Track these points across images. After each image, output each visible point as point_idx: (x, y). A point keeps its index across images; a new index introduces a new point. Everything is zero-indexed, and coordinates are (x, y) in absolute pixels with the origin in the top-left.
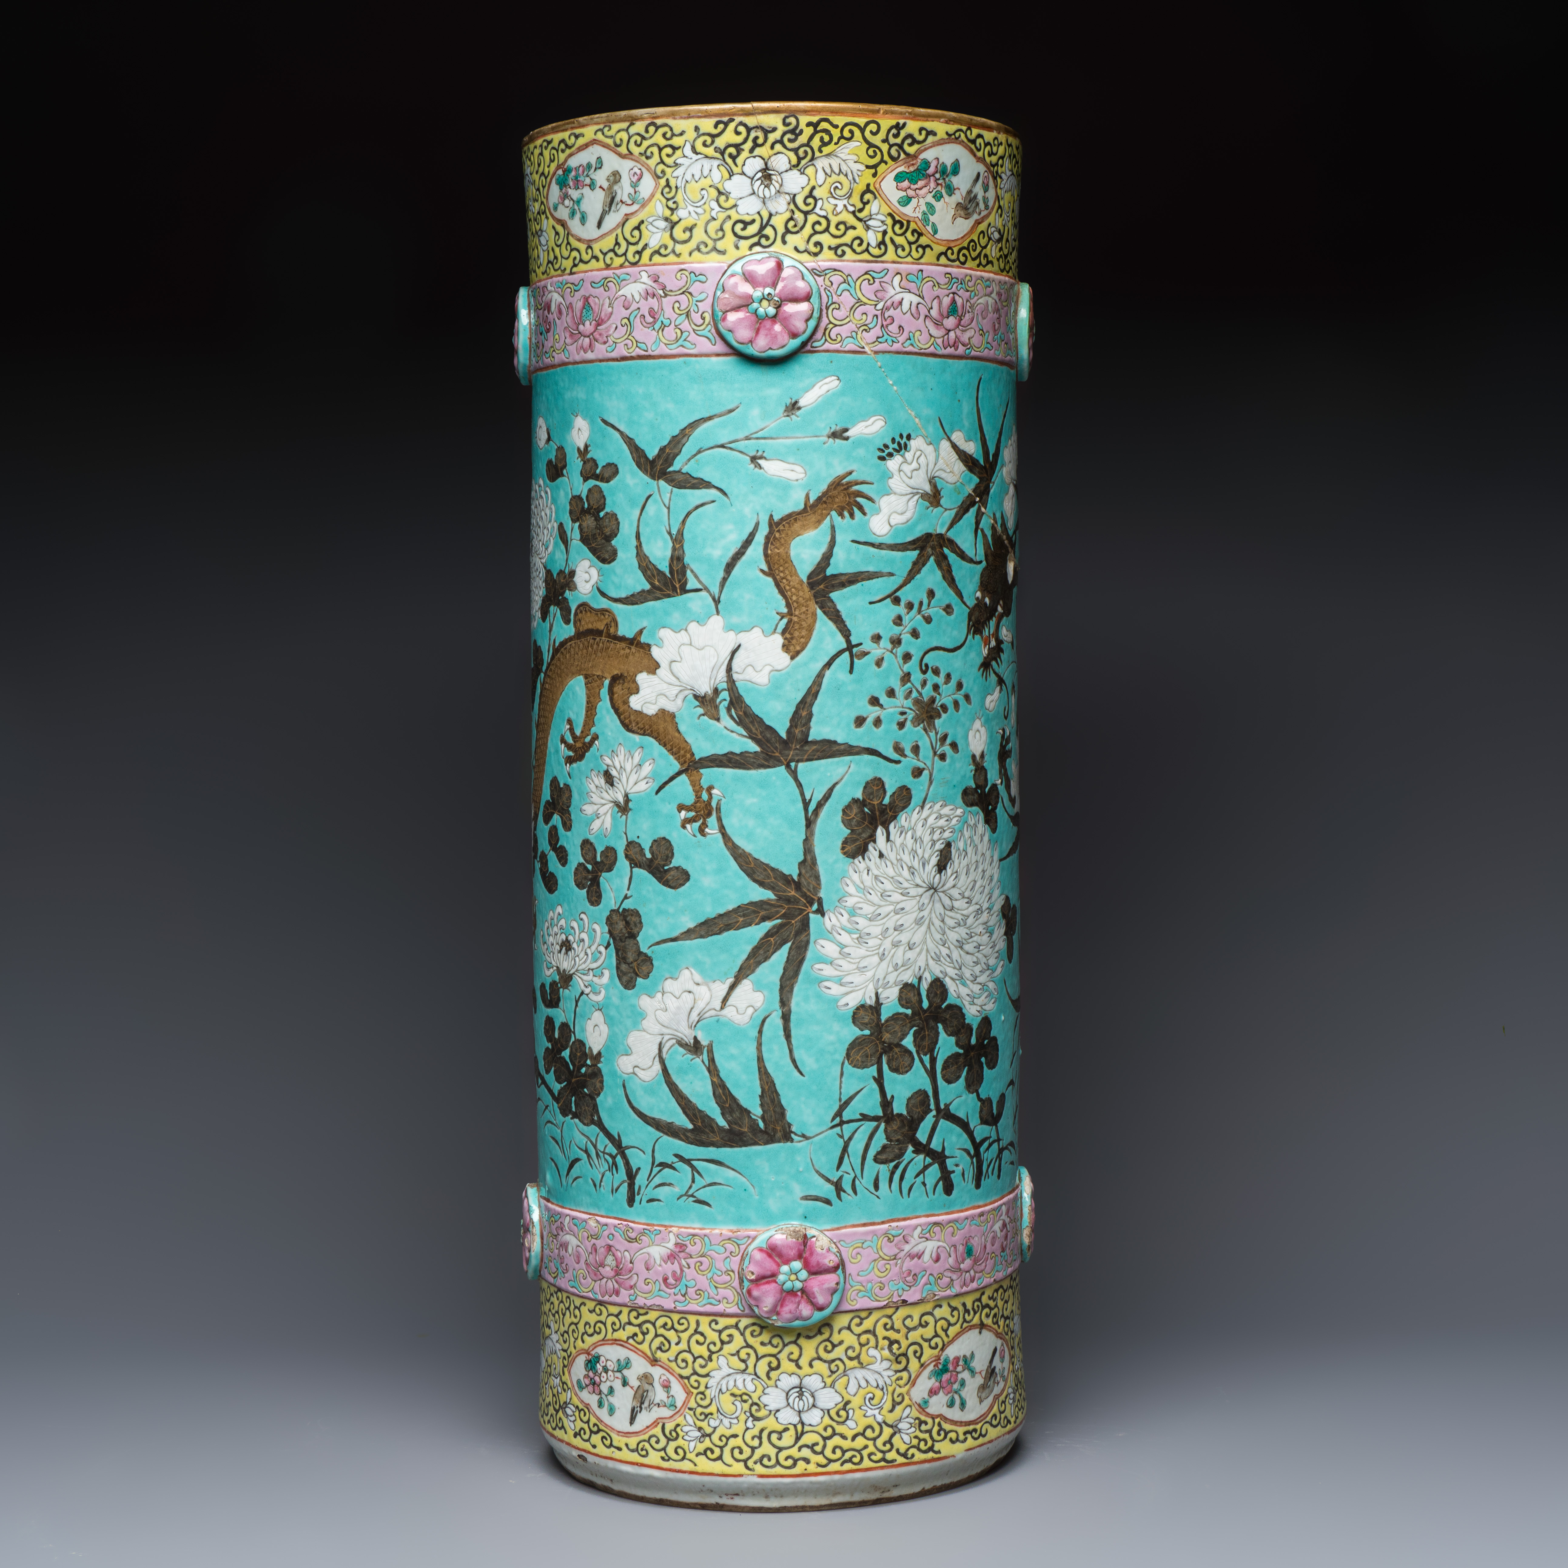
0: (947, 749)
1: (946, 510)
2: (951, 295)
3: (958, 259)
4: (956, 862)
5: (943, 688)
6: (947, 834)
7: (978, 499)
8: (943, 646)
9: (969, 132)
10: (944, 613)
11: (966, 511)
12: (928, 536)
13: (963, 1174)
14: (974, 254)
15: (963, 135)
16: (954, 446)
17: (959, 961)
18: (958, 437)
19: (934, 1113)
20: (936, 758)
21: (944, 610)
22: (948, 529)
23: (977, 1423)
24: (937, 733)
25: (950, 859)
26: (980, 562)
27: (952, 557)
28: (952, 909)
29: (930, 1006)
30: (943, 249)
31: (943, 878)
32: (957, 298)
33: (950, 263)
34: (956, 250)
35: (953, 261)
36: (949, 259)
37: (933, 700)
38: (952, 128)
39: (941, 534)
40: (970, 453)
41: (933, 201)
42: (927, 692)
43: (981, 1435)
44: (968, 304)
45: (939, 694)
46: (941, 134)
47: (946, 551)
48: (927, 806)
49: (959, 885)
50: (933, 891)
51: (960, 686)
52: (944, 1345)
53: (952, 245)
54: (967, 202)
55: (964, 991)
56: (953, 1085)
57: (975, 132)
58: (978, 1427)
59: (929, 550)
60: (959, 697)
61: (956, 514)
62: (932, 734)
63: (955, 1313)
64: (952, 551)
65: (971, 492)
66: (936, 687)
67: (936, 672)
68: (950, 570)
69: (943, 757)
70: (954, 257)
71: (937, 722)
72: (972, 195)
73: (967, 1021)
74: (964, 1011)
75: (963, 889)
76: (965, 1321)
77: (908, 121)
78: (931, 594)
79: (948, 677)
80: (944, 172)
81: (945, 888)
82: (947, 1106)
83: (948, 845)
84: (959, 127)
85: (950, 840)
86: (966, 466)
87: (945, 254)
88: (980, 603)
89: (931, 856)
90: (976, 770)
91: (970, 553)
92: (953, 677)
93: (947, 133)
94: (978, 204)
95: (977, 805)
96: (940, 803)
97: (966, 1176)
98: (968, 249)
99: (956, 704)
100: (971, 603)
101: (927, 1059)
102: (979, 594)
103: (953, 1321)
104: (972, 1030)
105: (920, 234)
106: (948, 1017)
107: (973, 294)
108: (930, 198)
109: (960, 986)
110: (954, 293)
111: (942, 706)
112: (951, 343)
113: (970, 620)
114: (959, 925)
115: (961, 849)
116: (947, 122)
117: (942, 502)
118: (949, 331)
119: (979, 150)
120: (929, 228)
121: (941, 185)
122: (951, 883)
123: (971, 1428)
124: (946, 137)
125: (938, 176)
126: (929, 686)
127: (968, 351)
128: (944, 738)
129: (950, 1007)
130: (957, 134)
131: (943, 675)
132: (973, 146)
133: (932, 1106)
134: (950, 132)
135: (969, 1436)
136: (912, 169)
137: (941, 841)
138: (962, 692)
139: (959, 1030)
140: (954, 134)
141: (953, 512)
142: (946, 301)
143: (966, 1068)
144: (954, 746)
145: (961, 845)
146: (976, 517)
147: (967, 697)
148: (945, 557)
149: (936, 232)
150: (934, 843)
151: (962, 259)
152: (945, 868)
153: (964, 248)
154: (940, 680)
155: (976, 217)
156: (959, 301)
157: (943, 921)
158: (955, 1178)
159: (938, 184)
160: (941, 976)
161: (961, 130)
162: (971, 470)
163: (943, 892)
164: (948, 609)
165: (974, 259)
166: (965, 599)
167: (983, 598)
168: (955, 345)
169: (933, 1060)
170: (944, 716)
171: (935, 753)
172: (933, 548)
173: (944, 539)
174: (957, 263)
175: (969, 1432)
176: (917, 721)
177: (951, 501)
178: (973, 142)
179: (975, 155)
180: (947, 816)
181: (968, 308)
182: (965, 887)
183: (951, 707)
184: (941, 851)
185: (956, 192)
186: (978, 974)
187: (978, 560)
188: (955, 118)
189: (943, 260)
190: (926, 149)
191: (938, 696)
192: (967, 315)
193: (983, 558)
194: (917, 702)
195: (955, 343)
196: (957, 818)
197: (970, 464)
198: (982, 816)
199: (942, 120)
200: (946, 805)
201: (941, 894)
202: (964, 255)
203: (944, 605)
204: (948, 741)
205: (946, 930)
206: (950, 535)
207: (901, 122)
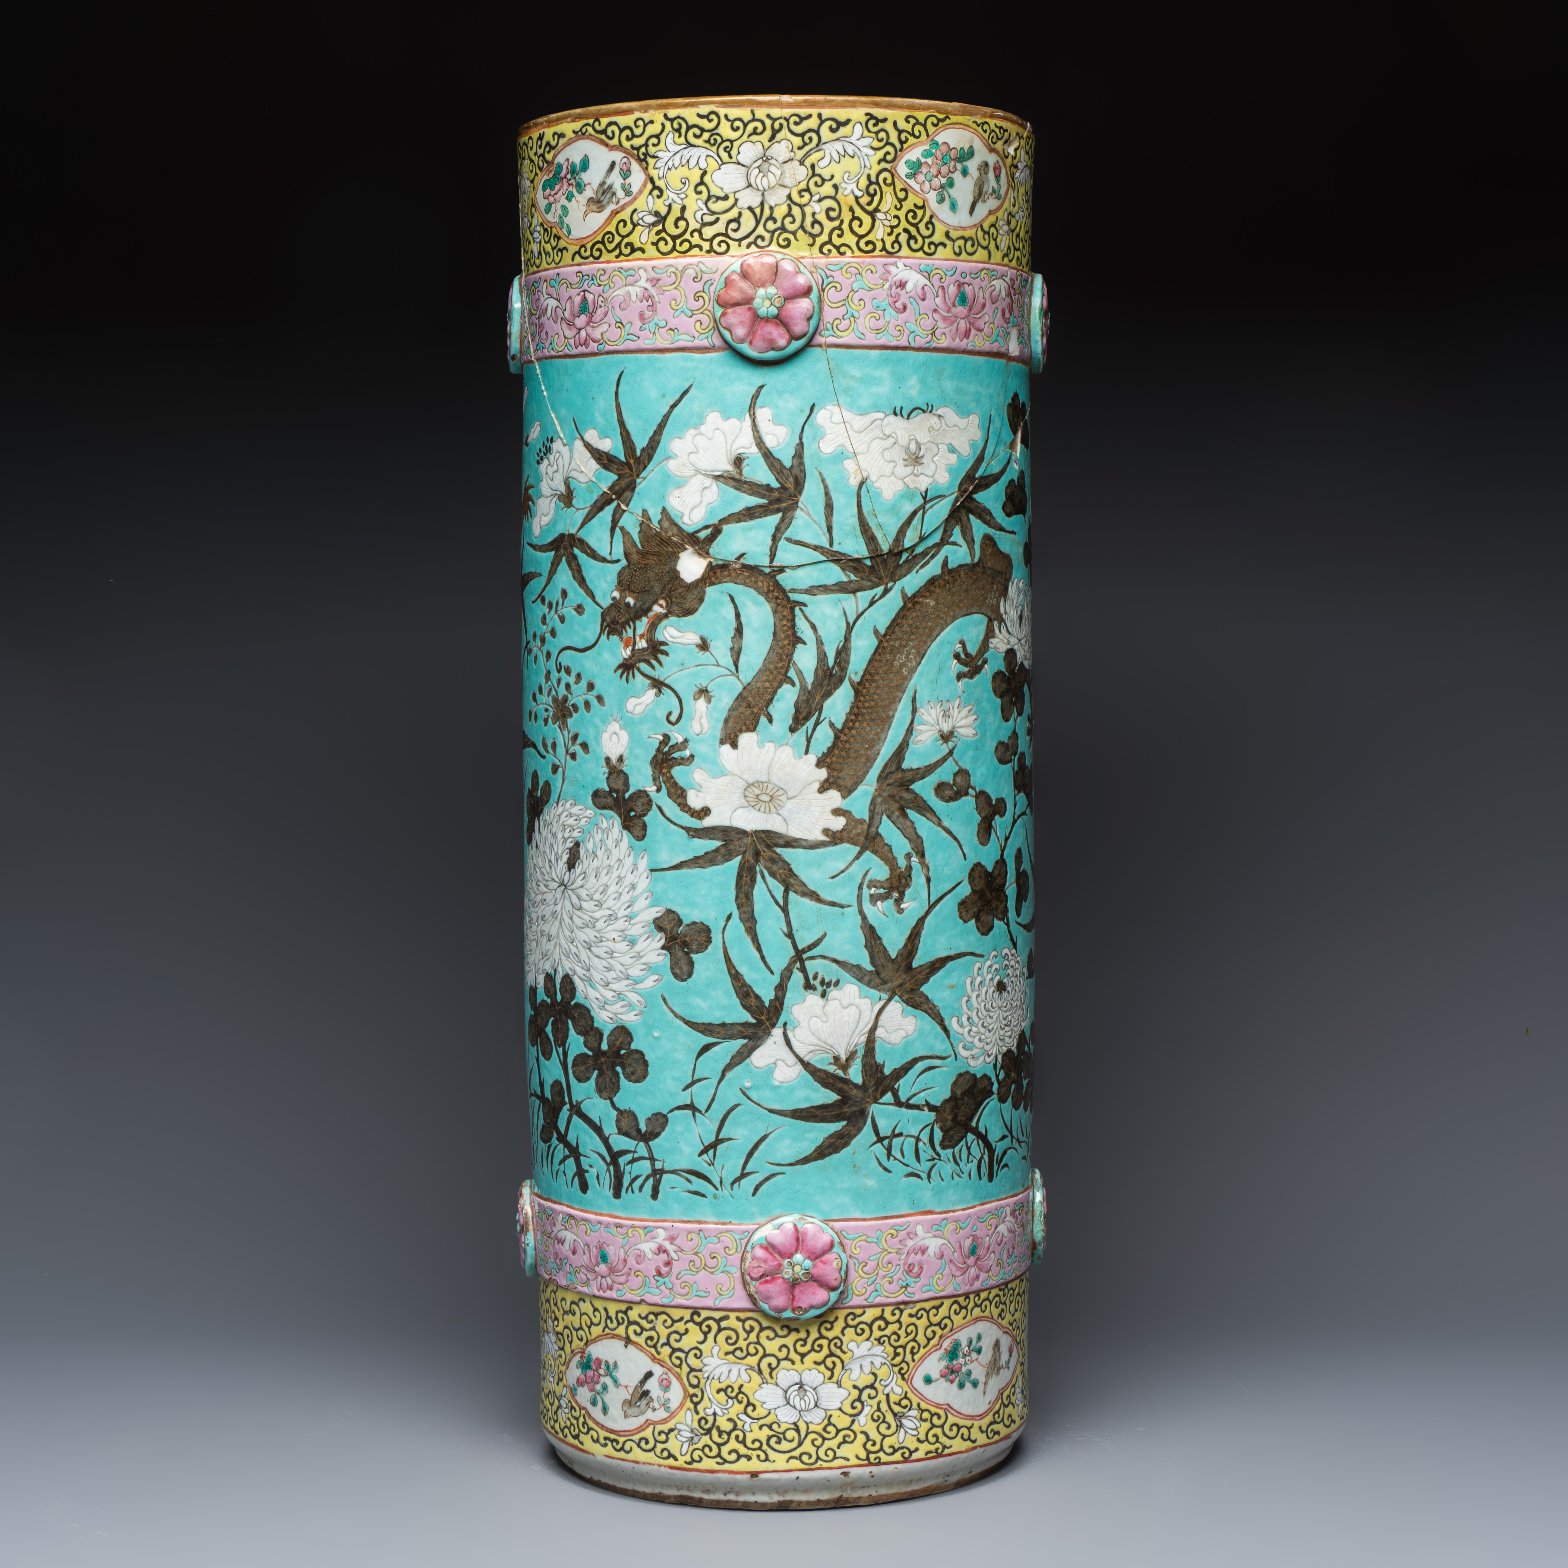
0: (577, 748)
1: (578, 509)
2: (582, 293)
3: (592, 255)
4: (586, 863)
5: (574, 687)
6: (576, 834)
7: (614, 497)
8: (574, 646)
9: (597, 124)
10: (574, 613)
11: (601, 509)
12: (562, 536)
13: (598, 1177)
14: (611, 247)
15: (590, 129)
16: (587, 445)
17: (587, 961)
18: (591, 436)
19: (567, 1106)
20: (568, 757)
21: (575, 610)
22: (579, 530)
23: (621, 1436)
24: (569, 732)
25: (579, 858)
26: (618, 561)
27: (582, 557)
28: (580, 908)
29: (562, 1000)
30: (577, 248)
31: (572, 876)
32: (587, 294)
33: (583, 261)
34: (589, 246)
35: (587, 258)
36: (582, 258)
37: (565, 699)
38: (577, 125)
39: (572, 534)
40: (606, 450)
41: (566, 203)
42: (562, 691)
43: (622, 1449)
44: (601, 299)
45: (570, 693)
46: (570, 135)
47: (576, 551)
48: (560, 804)
49: (587, 886)
50: (563, 887)
51: (591, 686)
52: (587, 1341)
53: (584, 242)
54: (599, 195)
55: (592, 993)
56: (582, 1084)
57: (605, 121)
58: (621, 1440)
59: (562, 550)
60: (591, 697)
61: (588, 514)
62: (566, 733)
63: (597, 1313)
64: (582, 552)
65: (606, 490)
66: (568, 686)
67: (568, 671)
68: (579, 571)
69: (573, 756)
70: (588, 253)
71: (570, 721)
72: (606, 187)
73: (596, 1025)
74: (592, 1013)
75: (592, 891)
76: (606, 1326)
77: (546, 130)
78: (564, 594)
79: (579, 676)
80: (573, 171)
81: (573, 887)
82: (579, 1103)
83: (577, 844)
84: (585, 121)
85: (579, 840)
86: (600, 464)
87: (578, 252)
88: (616, 605)
89: (563, 852)
90: (610, 773)
91: (604, 551)
92: (583, 676)
93: (574, 132)
94: (614, 194)
95: (611, 808)
96: (570, 802)
97: (601, 1181)
98: (603, 242)
99: (587, 704)
100: (606, 603)
101: (560, 1050)
102: (616, 594)
103: (596, 1321)
104: (601, 1035)
105: (559, 238)
106: (576, 1015)
107: (607, 287)
108: (563, 201)
109: (588, 987)
110: (584, 291)
111: (573, 705)
112: (582, 341)
113: (603, 620)
114: (587, 926)
115: (591, 851)
116: (573, 121)
117: (574, 502)
118: (580, 329)
119: (611, 138)
120: (564, 230)
121: (572, 184)
122: (579, 882)
123: (613, 1436)
124: (573, 135)
125: (569, 176)
126: (562, 685)
127: (601, 347)
128: (575, 737)
129: (578, 1005)
130: (584, 130)
131: (573, 674)
132: (603, 137)
133: (567, 1100)
134: (576, 130)
135: (609, 1443)
136: (551, 176)
137: (570, 840)
138: (594, 693)
139: (587, 1032)
140: (581, 130)
141: (586, 511)
142: (577, 300)
143: (596, 1072)
144: (585, 746)
145: (590, 846)
146: (614, 515)
147: (600, 698)
148: (575, 557)
149: (569, 233)
150: (565, 840)
151: (597, 254)
152: (574, 867)
153: (598, 242)
154: (571, 680)
155: (612, 207)
156: (590, 297)
157: (571, 919)
158: (591, 1177)
159: (570, 185)
160: (570, 973)
161: (588, 124)
162: (606, 467)
163: (572, 890)
164: (579, 609)
165: (610, 252)
166: (597, 599)
167: (623, 598)
168: (585, 344)
169: (565, 1054)
170: (575, 715)
171: (567, 751)
172: (565, 549)
173: (574, 539)
174: (591, 259)
175: (612, 1441)
176: (556, 719)
177: (584, 501)
178: (604, 132)
179: (607, 145)
180: (576, 815)
181: (600, 303)
182: (594, 890)
183: (581, 706)
184: (570, 849)
185: (588, 188)
186: (610, 980)
187: (614, 558)
188: (580, 114)
189: (578, 259)
190: (559, 153)
191: (570, 696)
192: (599, 310)
193: (621, 556)
194: (555, 700)
195: (586, 340)
196: (585, 819)
197: (606, 461)
198: (617, 821)
199: (569, 120)
200: (575, 805)
201: (570, 892)
202: (599, 250)
203: (575, 605)
204: (579, 741)
205: (575, 929)
206: (582, 534)
207: (541, 132)
